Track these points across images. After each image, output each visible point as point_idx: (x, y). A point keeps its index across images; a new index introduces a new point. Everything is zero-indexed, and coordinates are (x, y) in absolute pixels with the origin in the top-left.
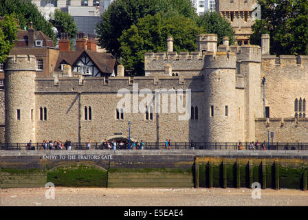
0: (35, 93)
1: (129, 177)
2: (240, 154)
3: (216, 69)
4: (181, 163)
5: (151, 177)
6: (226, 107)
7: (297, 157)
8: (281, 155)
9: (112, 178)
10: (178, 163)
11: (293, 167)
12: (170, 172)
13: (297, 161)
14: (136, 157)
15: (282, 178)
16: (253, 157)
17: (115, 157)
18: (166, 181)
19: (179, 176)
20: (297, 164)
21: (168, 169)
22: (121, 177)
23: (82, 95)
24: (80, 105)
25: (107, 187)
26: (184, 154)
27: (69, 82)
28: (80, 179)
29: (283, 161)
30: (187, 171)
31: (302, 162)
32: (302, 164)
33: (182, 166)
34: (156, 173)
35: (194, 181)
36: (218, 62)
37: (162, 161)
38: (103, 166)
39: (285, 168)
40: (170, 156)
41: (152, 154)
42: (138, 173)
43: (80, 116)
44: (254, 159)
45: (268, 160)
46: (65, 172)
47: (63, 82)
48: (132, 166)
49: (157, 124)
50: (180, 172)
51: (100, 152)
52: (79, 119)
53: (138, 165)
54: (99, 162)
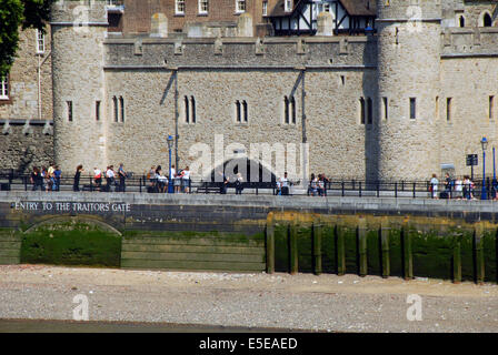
0: (105, 69)
1: (156, 248)
2: (346, 207)
3: (392, 22)
4: (245, 222)
5: (194, 249)
6: (413, 100)
7: (443, 214)
8: (415, 208)
9: (129, 249)
10: (240, 222)
11: (437, 233)
12: (226, 239)
13: (444, 222)
14: (170, 209)
15: (419, 255)
16: (368, 212)
17: (134, 207)
18: (219, 257)
19: (241, 248)
20: (443, 229)
21: (222, 234)
22: (144, 248)
23: (179, 74)
24: (177, 93)
25: (119, 267)
26: (250, 205)
27: (159, 47)
28: (75, 250)
29: (419, 221)
30: (255, 239)
31: (452, 224)
32: (453, 229)
33: (246, 227)
34: (202, 241)
35: (266, 259)
36: (394, 9)
37: (214, 217)
38: (115, 225)
39: (423, 236)
40: (227, 208)
41: (196, 204)
42: (172, 241)
43: (177, 115)
44: (370, 217)
45: (393, 219)
46: (51, 236)
47: (148, 47)
48: (161, 227)
49: (304, 132)
50: (243, 240)
51: (109, 197)
52: (176, 120)
53: (173, 224)
54: (108, 217)
